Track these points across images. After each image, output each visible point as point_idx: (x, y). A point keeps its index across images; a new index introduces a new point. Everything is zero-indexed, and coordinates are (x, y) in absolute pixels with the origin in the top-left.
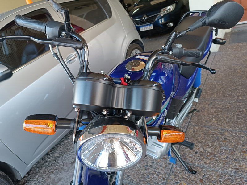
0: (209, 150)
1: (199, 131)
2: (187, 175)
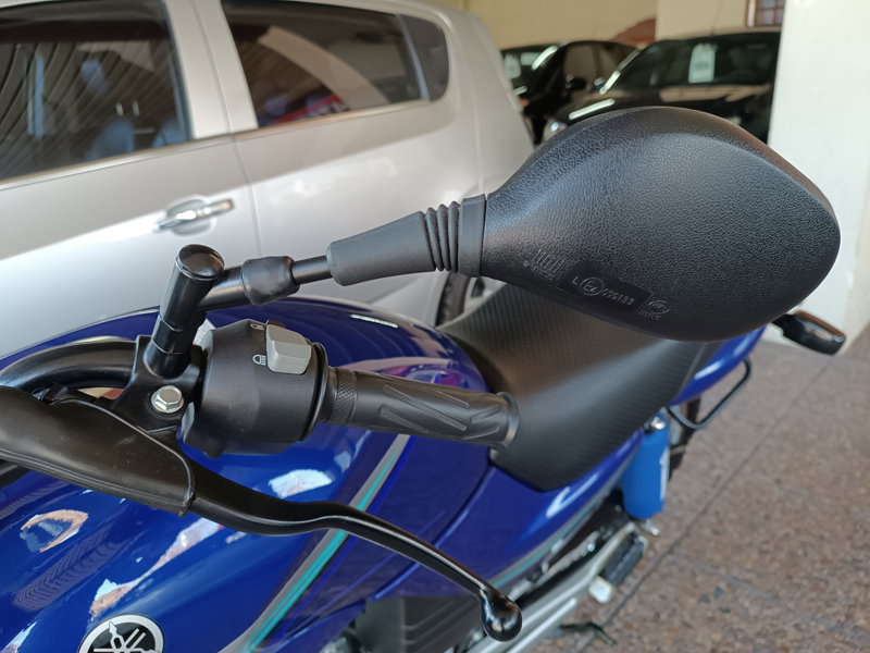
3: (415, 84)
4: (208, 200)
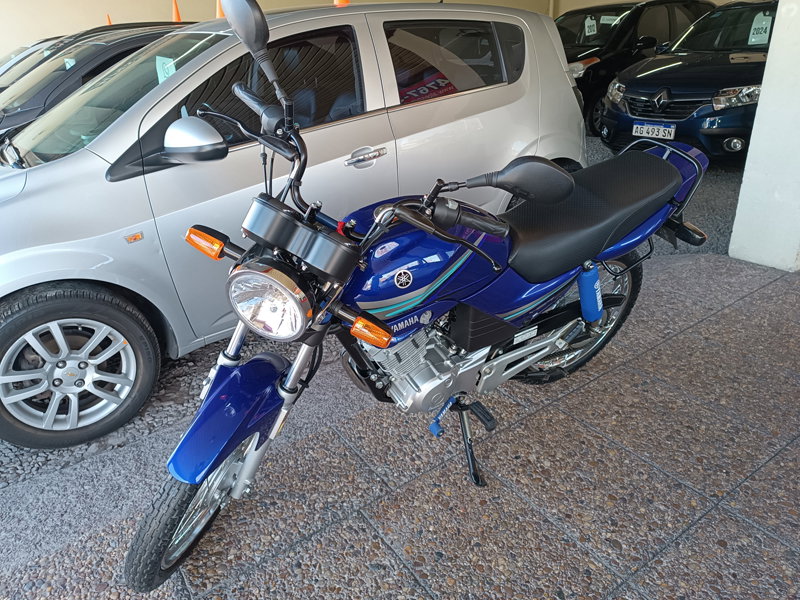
0: (547, 464)
1: (561, 425)
2: (465, 483)
3: (501, 73)
4: (373, 149)
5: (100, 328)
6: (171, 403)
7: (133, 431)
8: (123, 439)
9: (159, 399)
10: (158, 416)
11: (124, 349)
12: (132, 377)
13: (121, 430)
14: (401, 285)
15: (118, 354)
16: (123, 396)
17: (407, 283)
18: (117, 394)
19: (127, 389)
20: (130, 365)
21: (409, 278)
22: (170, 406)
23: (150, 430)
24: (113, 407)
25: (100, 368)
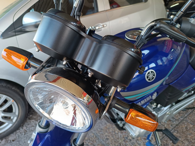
1: (193, 130)
4: (102, 24)
5: (2, 96)
6: (34, 120)
7: (19, 134)
8: (15, 137)
9: (30, 119)
10: (28, 126)
11: (13, 103)
12: (17, 114)
13: (14, 133)
14: (149, 80)
15: (11, 105)
16: (14, 121)
17: (153, 78)
18: (12, 120)
19: (15, 118)
20: (16, 109)
21: (154, 75)
22: (33, 122)
23: (25, 133)
24: (11, 125)
25: (4, 111)
